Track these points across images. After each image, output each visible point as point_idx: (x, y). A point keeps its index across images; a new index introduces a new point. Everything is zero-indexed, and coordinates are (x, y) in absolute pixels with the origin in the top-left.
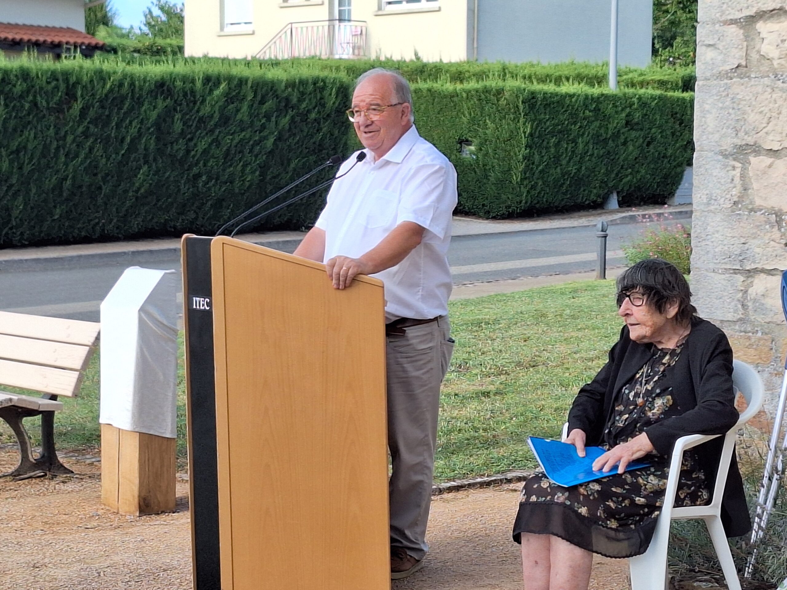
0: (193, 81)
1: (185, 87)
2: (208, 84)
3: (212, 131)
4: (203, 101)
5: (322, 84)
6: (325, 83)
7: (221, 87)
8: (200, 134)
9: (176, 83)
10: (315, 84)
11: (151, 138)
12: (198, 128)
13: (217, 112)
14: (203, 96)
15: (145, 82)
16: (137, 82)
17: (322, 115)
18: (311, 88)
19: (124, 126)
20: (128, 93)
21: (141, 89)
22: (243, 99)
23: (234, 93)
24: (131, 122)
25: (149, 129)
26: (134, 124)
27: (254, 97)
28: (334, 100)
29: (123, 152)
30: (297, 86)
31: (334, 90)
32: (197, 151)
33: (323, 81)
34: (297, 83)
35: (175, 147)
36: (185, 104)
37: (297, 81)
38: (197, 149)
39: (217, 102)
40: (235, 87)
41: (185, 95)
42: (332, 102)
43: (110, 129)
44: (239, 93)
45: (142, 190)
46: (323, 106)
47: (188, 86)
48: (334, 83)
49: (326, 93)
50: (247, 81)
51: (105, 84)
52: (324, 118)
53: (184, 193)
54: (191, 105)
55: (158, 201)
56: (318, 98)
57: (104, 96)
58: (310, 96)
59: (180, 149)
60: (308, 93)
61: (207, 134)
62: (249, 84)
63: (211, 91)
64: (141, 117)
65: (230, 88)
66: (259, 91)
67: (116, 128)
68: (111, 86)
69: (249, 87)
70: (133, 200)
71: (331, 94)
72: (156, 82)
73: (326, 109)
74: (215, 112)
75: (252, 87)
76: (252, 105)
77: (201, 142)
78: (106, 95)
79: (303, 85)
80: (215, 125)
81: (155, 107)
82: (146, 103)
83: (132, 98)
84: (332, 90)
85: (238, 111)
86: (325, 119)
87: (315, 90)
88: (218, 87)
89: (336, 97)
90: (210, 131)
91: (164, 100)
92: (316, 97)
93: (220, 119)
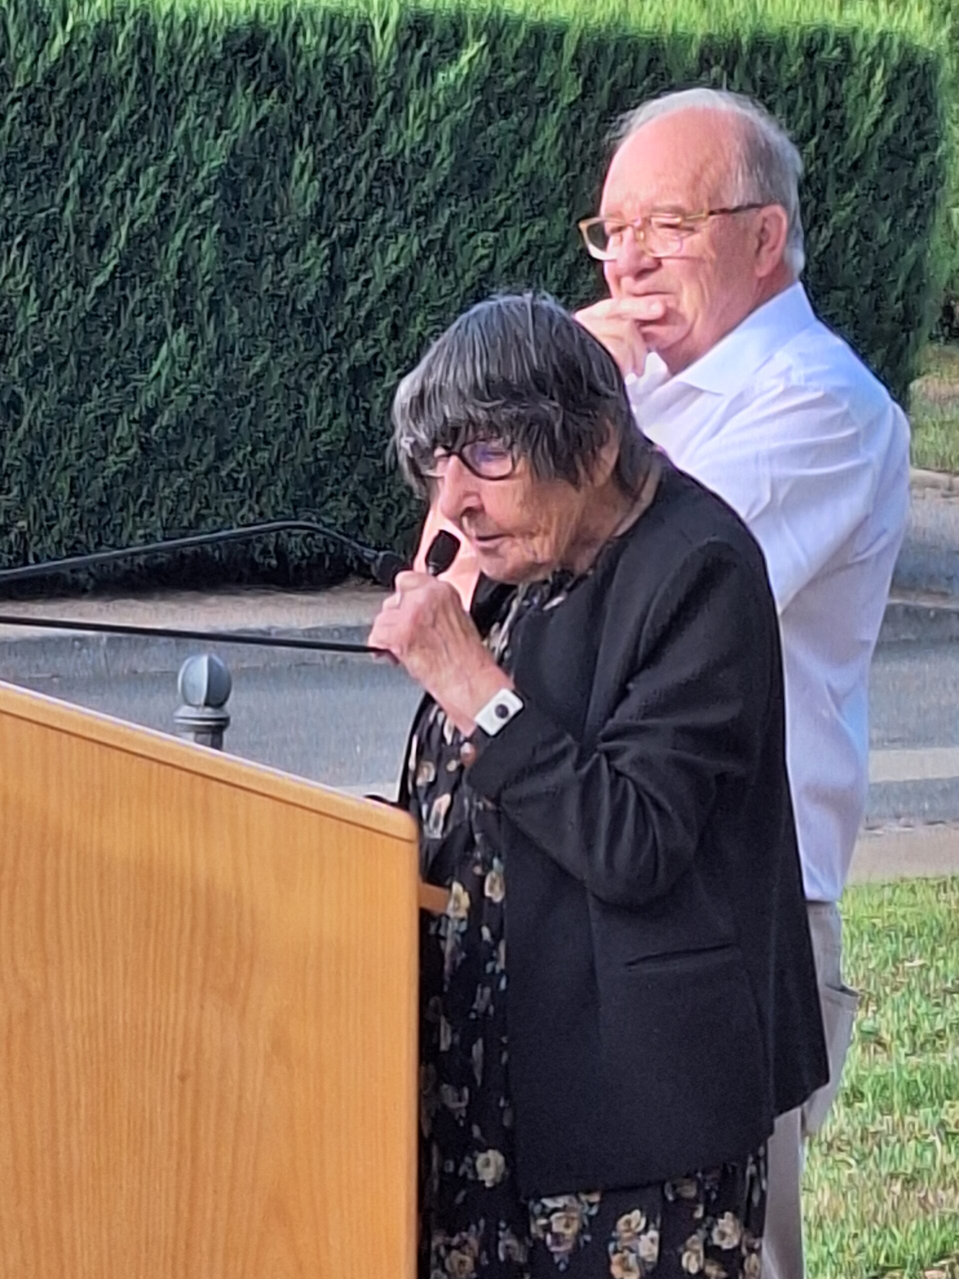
0: (363, 34)
1: (335, 55)
2: (419, 45)
3: (426, 212)
4: (397, 107)
5: (836, 52)
6: (847, 50)
7: (464, 59)
8: (383, 222)
9: (300, 40)
10: (810, 54)
11: (201, 236)
12: (374, 202)
13: (445, 148)
14: (398, 91)
15: (189, 35)
16: (161, 35)
17: (831, 166)
18: (795, 64)
19: (109, 187)
20: (129, 73)
21: (175, 57)
22: (544, 101)
23: (511, 80)
24: (133, 177)
25: (198, 200)
26: (144, 182)
27: (583, 96)
28: (877, 110)
29: (100, 280)
30: (745, 58)
31: (879, 73)
32: (367, 282)
33: (844, 43)
34: (745, 50)
35: (291, 268)
36: (333, 113)
37: (744, 40)
38: (369, 275)
39: (448, 111)
40: (516, 57)
41: (334, 82)
42: (869, 120)
43: (58, 198)
44: (529, 80)
45: (164, 419)
46: (840, 130)
47: (347, 49)
48: (881, 49)
49: (851, 86)
50: (560, 36)
51: (45, 39)
52: (840, 178)
53: (319, 433)
54: (355, 117)
55: (221, 456)
56: (822, 103)
57: (39, 79)
58: (790, 96)
59: (308, 273)
60: (786, 85)
61: (406, 223)
62: (569, 48)
63: (428, 71)
64: (171, 158)
65: (496, 63)
66: (602, 73)
67: (82, 195)
68: (68, 46)
69: (566, 62)
70: (131, 452)
71: (867, 92)
72: (232, 34)
73: (848, 144)
74: (438, 146)
75: (576, 59)
76: (577, 124)
77: (384, 250)
78: (50, 80)
79: (766, 56)
80: (439, 194)
81: (221, 125)
82: (191, 109)
83: (144, 90)
84: (871, 75)
85: (524, 142)
86: (845, 182)
87: (812, 76)
88: (456, 58)
89: (887, 102)
90: (418, 213)
91: (258, 97)
92: (811, 97)
93: (457, 169)
